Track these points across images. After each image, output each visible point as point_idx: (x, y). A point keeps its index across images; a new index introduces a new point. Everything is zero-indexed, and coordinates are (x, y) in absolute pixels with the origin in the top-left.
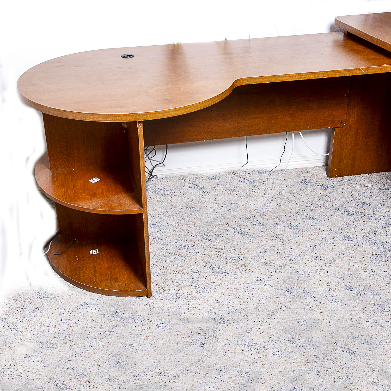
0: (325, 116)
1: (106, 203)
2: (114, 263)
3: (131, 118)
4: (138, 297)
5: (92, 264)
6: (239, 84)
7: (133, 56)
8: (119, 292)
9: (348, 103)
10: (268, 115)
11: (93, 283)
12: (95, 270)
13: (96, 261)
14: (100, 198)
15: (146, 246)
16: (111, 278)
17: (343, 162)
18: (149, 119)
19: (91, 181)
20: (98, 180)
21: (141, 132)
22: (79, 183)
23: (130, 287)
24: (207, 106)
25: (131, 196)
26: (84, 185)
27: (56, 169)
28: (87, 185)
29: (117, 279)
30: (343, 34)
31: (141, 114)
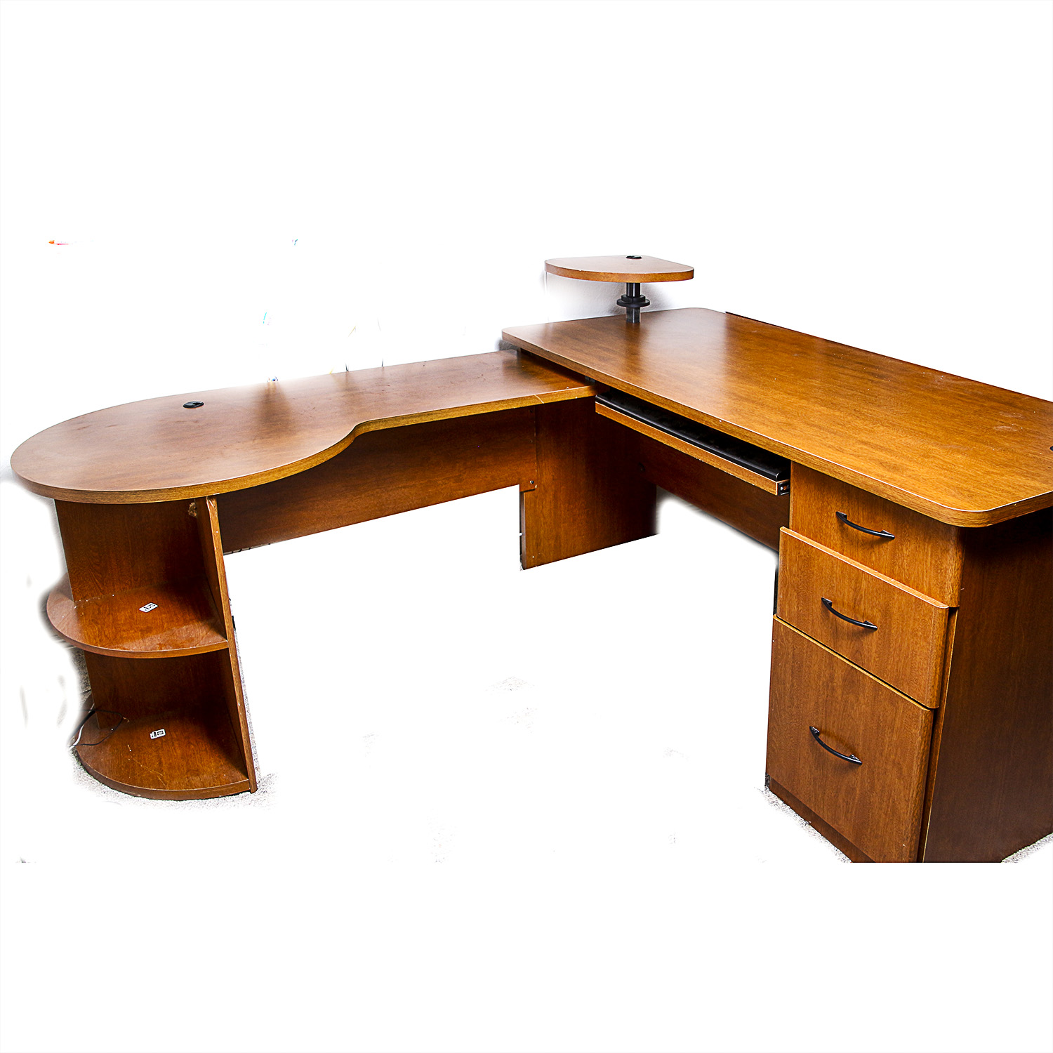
0: (506, 475)
1: (168, 641)
2: (192, 747)
3: (196, 491)
4: (235, 795)
5: (154, 754)
6: (363, 430)
7: (202, 404)
8: (203, 790)
9: (537, 452)
10: (421, 482)
11: (157, 784)
12: (161, 763)
13: (162, 747)
14: (157, 634)
15: (239, 704)
16: (188, 771)
17: (542, 545)
18: (225, 491)
19: (142, 609)
20: (154, 606)
21: (214, 514)
22: (123, 616)
23: (220, 780)
24: (315, 465)
25: (208, 625)
26: (131, 617)
27: (84, 598)
28: (135, 617)
29: (197, 770)
30: (516, 352)
31: (212, 484)
